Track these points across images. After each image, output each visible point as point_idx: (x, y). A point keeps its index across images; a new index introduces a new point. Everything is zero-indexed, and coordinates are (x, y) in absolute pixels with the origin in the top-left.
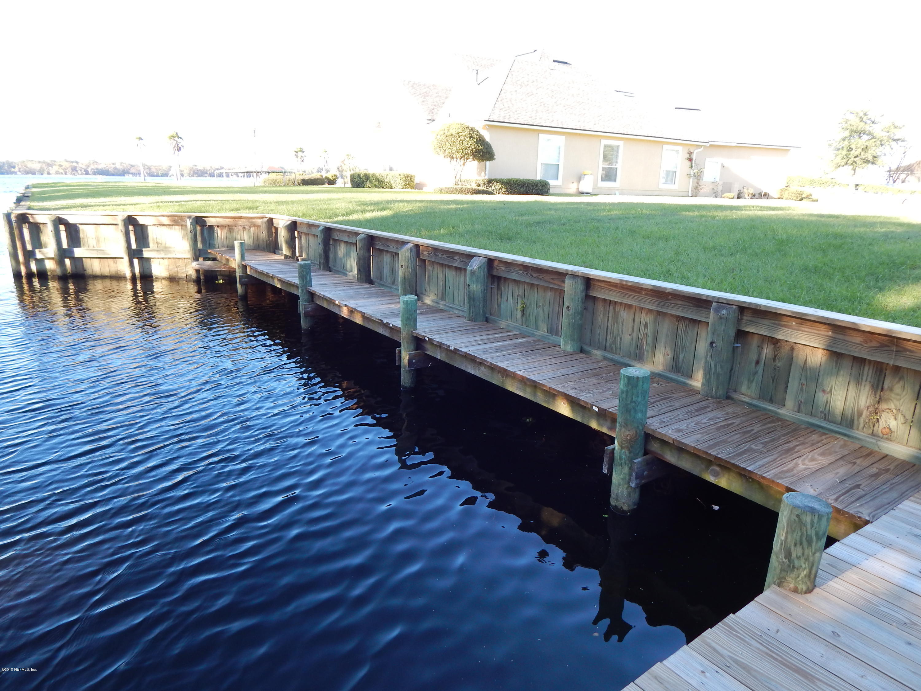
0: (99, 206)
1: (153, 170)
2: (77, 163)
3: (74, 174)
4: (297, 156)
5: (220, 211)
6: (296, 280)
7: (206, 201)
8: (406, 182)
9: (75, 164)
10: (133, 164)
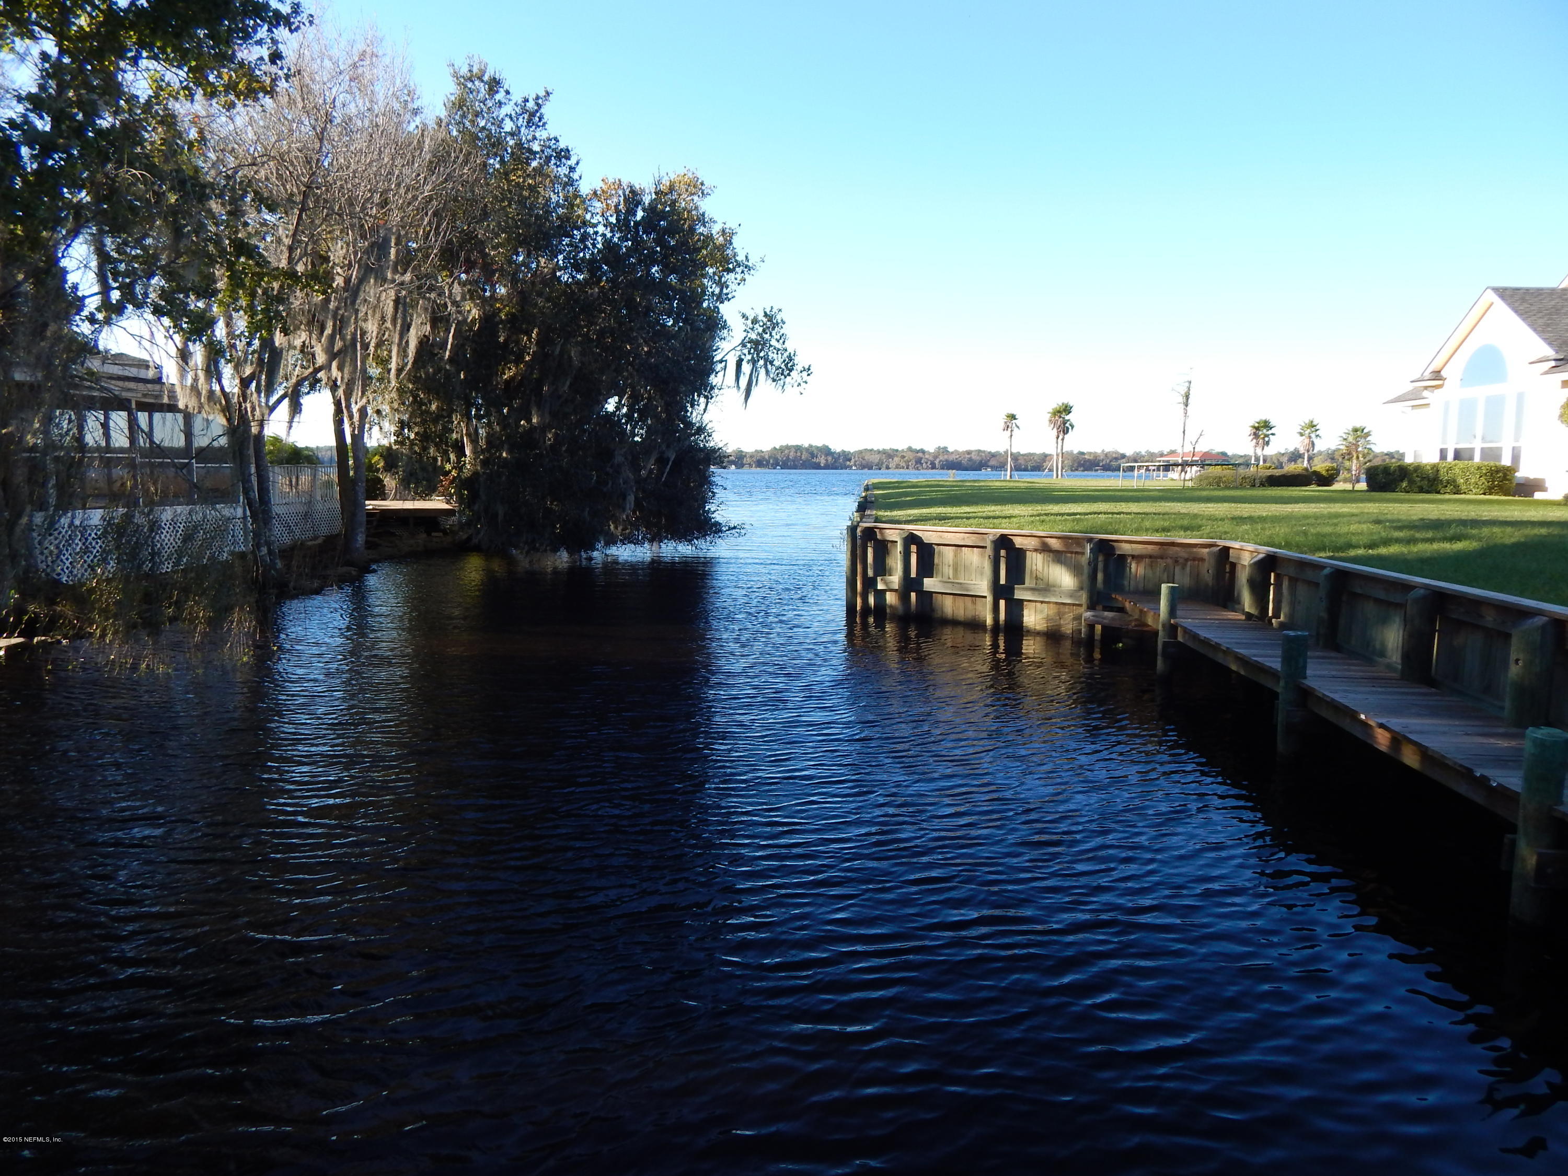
0: (962, 518)
1: (1021, 461)
2: (923, 452)
3: (917, 469)
5: (1137, 531)
6: (1275, 663)
7: (1113, 513)
9: (920, 455)
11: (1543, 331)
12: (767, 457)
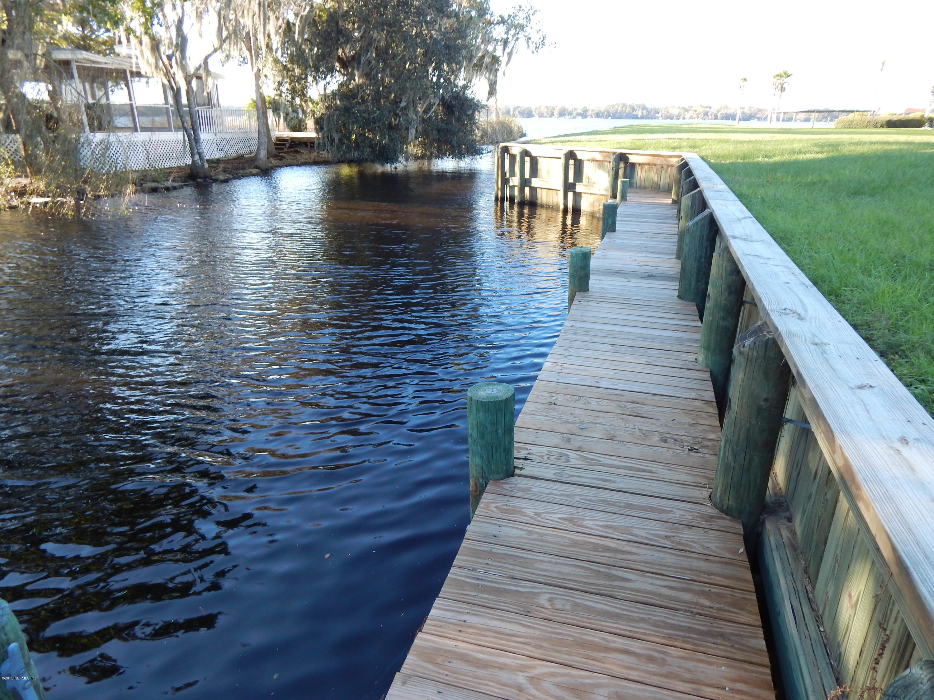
2: (710, 108)
3: (705, 119)
9: (708, 109)
12: (602, 111)
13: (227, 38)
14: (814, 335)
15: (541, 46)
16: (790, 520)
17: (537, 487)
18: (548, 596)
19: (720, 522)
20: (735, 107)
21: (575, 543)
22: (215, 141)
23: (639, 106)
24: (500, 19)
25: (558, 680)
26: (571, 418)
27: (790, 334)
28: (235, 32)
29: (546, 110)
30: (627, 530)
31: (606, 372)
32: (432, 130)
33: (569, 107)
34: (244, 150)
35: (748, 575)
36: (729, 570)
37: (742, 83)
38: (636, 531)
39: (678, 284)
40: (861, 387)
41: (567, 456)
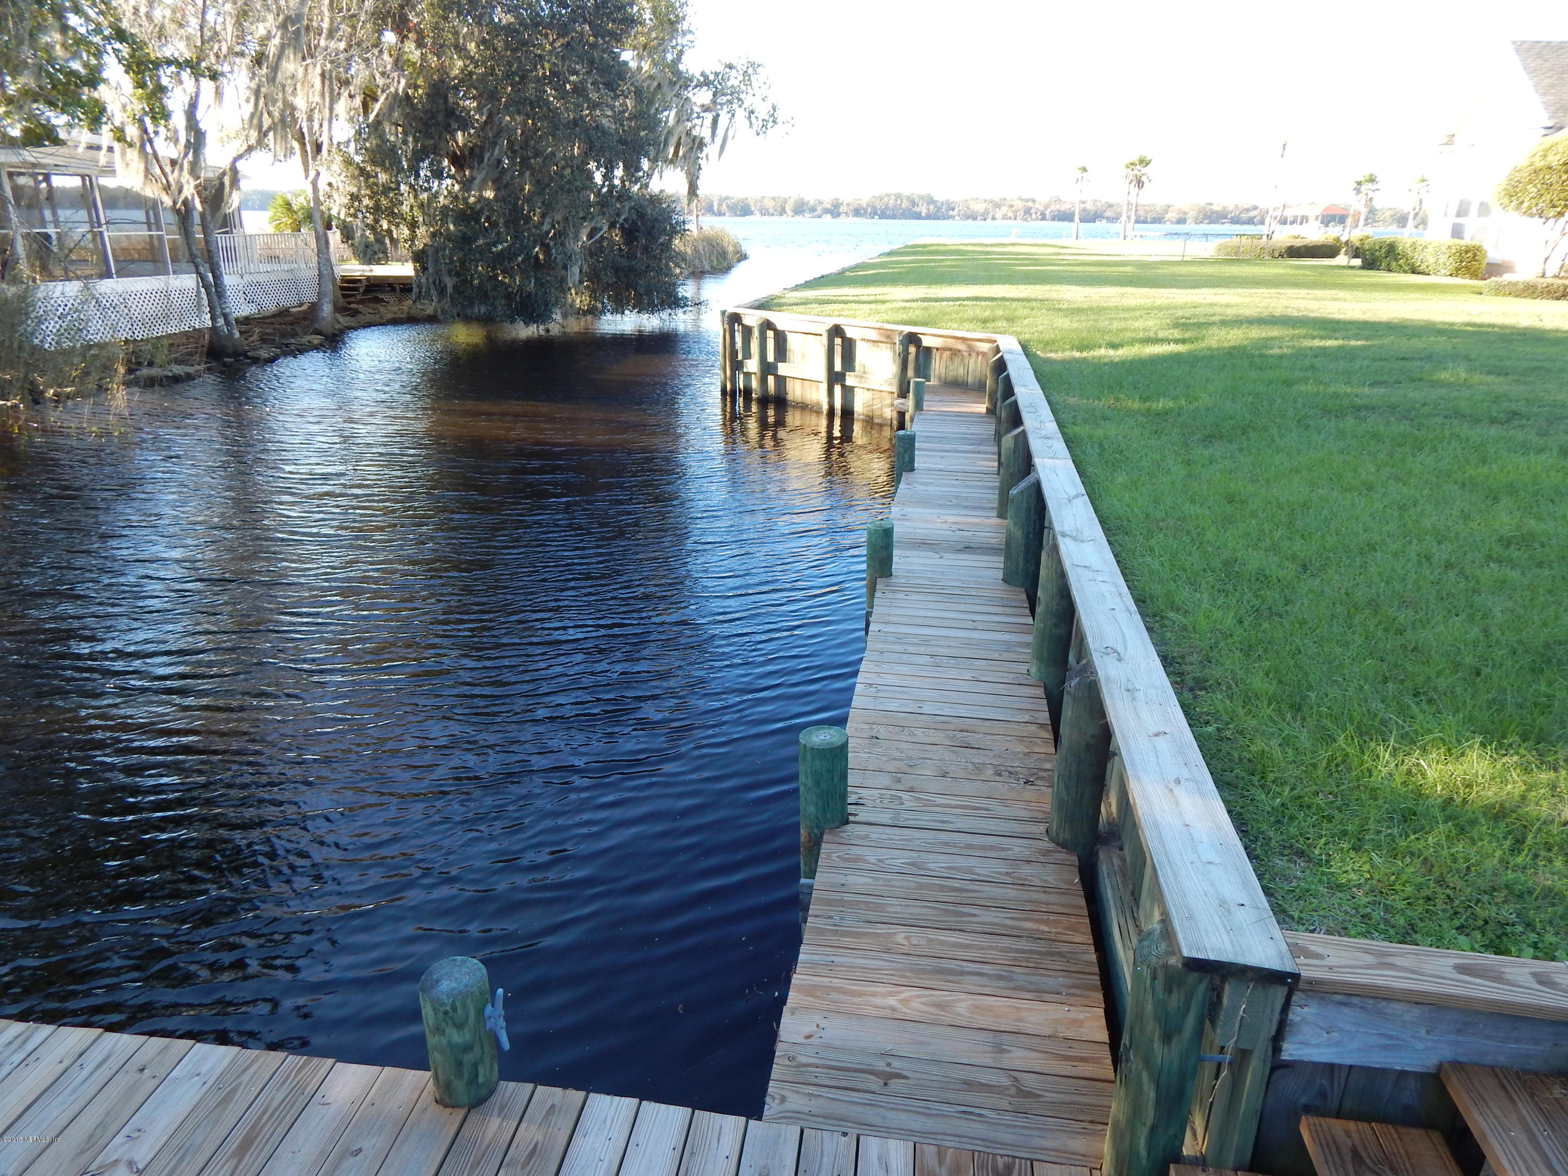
2: (1034, 201)
3: (1026, 220)
4: (1358, 191)
8: (1462, 261)
9: (1030, 204)
10: (1111, 201)
11: (1544, 94)
12: (864, 204)
13: (269, 129)
14: (1129, 680)
15: (770, 124)
16: (1121, 849)
17: (876, 833)
18: (903, 935)
19: (1057, 856)
20: (1072, 199)
21: (920, 886)
22: (241, 287)
23: (921, 198)
24: (702, 79)
25: (924, 999)
26: (897, 754)
27: (1108, 678)
28: (283, 120)
29: (772, 204)
30: (969, 870)
31: (929, 693)
32: (605, 269)
33: (810, 197)
34: (288, 301)
35: (1083, 902)
36: (1065, 899)
37: (1079, 174)
38: (978, 870)
39: (1002, 559)
40: (1156, 735)
41: (900, 798)
